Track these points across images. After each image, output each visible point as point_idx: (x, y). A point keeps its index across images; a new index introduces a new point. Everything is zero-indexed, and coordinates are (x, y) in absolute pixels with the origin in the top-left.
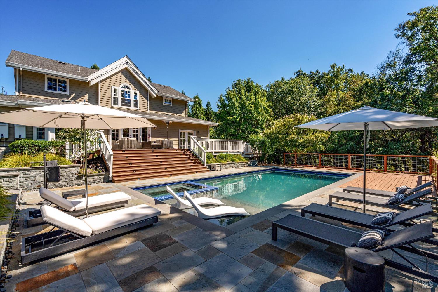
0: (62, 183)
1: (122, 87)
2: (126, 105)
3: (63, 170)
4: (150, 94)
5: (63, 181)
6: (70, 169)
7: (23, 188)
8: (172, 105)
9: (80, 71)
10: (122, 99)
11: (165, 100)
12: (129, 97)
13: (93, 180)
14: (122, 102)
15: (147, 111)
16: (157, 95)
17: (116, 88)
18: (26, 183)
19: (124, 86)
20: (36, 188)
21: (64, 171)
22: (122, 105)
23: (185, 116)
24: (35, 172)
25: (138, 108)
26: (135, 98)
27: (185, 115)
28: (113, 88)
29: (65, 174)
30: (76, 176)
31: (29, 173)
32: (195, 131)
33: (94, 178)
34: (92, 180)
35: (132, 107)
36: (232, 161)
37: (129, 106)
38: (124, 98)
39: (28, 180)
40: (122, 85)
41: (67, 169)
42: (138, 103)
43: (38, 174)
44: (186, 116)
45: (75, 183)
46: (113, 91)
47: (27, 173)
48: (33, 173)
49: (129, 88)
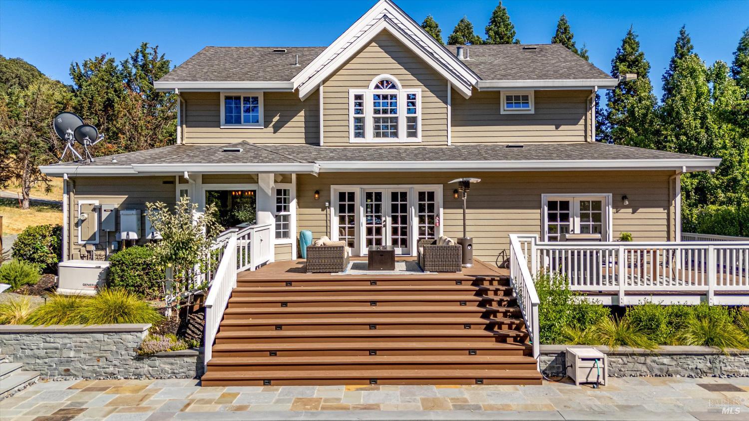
0: (107, 368)
1: (377, 87)
2: (385, 135)
3: (110, 337)
4: (454, 90)
5: (110, 363)
6: (124, 336)
7: (43, 370)
8: (533, 112)
9: (298, 65)
10: (377, 120)
11: (509, 98)
12: (393, 111)
13: (169, 366)
14: (377, 128)
15: (446, 143)
16: (474, 89)
17: (359, 91)
18: (46, 360)
19: (382, 82)
20: (63, 373)
21: (112, 341)
22: (377, 135)
23: (586, 141)
24: (62, 338)
25: (419, 139)
26: (409, 111)
27: (586, 136)
28: (353, 92)
29: (114, 348)
30: (134, 354)
31: (52, 341)
32: (611, 194)
33: (172, 364)
34: (167, 367)
35: (403, 136)
36: (706, 344)
37: (395, 134)
38: (381, 115)
39: (50, 355)
40: (376, 80)
41: (118, 337)
42: (420, 122)
43: (66, 344)
44: (589, 140)
45: (132, 370)
46: (352, 101)
47: (48, 339)
48: (57, 340)
49: (393, 87)
